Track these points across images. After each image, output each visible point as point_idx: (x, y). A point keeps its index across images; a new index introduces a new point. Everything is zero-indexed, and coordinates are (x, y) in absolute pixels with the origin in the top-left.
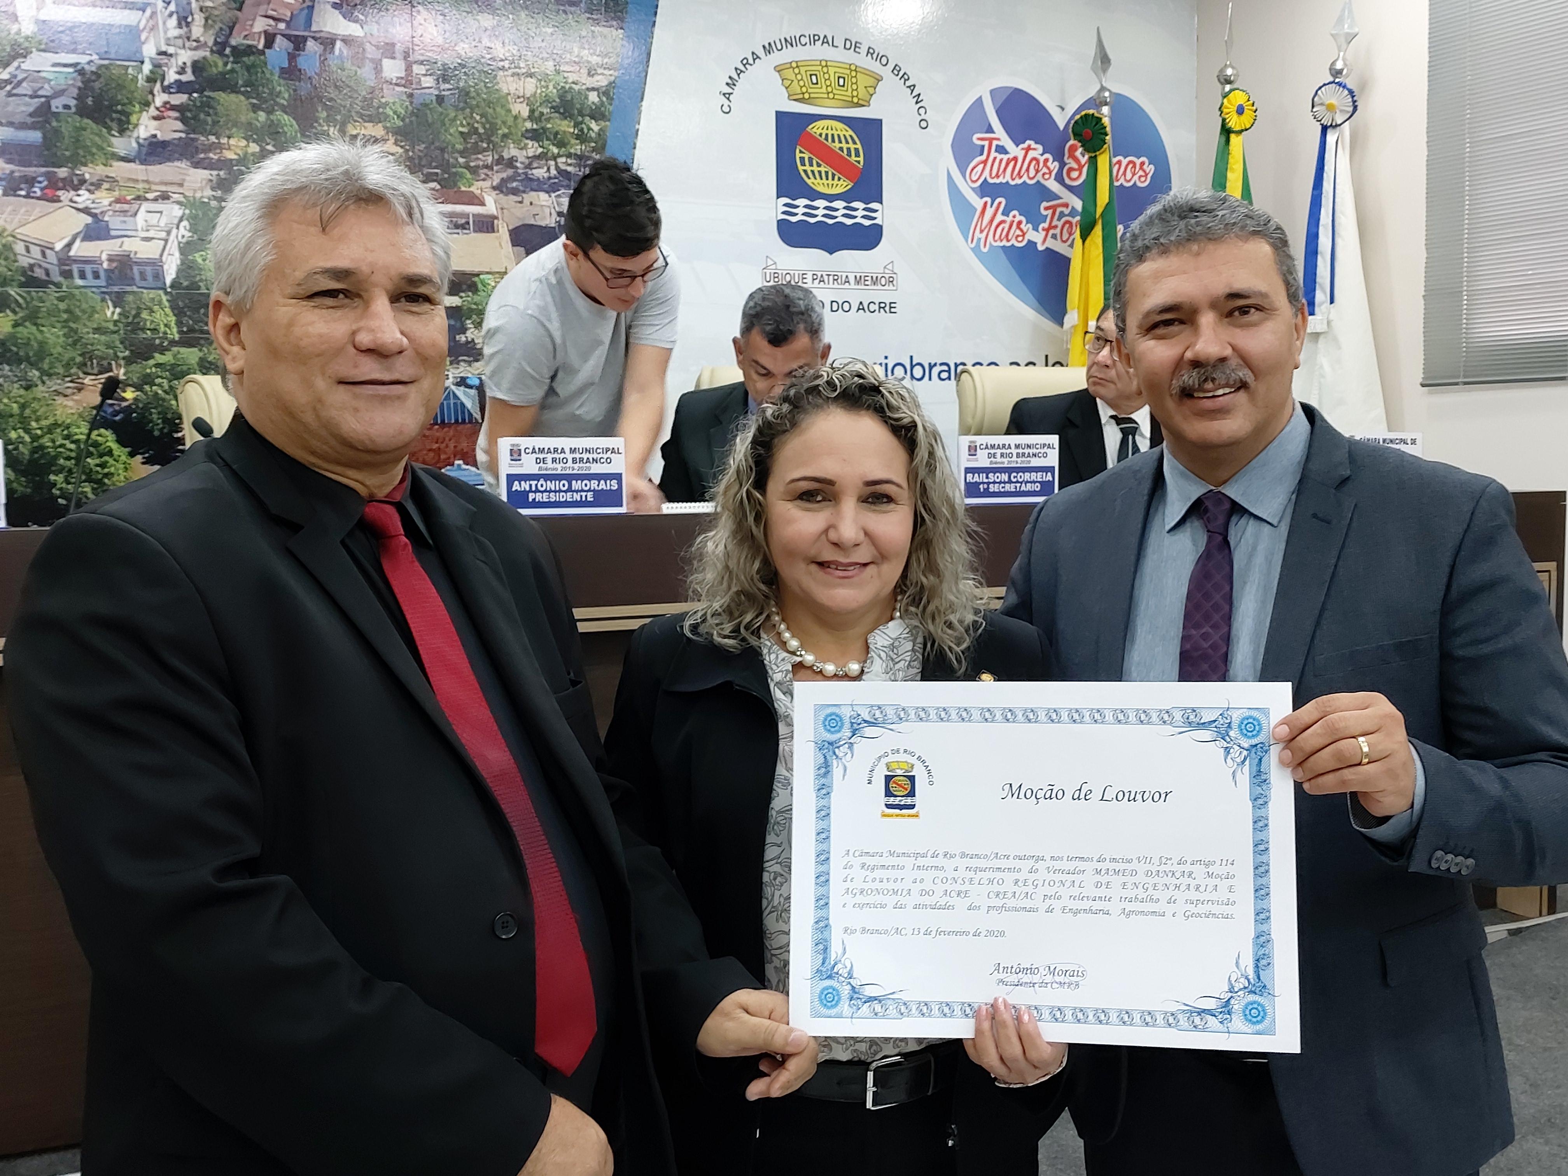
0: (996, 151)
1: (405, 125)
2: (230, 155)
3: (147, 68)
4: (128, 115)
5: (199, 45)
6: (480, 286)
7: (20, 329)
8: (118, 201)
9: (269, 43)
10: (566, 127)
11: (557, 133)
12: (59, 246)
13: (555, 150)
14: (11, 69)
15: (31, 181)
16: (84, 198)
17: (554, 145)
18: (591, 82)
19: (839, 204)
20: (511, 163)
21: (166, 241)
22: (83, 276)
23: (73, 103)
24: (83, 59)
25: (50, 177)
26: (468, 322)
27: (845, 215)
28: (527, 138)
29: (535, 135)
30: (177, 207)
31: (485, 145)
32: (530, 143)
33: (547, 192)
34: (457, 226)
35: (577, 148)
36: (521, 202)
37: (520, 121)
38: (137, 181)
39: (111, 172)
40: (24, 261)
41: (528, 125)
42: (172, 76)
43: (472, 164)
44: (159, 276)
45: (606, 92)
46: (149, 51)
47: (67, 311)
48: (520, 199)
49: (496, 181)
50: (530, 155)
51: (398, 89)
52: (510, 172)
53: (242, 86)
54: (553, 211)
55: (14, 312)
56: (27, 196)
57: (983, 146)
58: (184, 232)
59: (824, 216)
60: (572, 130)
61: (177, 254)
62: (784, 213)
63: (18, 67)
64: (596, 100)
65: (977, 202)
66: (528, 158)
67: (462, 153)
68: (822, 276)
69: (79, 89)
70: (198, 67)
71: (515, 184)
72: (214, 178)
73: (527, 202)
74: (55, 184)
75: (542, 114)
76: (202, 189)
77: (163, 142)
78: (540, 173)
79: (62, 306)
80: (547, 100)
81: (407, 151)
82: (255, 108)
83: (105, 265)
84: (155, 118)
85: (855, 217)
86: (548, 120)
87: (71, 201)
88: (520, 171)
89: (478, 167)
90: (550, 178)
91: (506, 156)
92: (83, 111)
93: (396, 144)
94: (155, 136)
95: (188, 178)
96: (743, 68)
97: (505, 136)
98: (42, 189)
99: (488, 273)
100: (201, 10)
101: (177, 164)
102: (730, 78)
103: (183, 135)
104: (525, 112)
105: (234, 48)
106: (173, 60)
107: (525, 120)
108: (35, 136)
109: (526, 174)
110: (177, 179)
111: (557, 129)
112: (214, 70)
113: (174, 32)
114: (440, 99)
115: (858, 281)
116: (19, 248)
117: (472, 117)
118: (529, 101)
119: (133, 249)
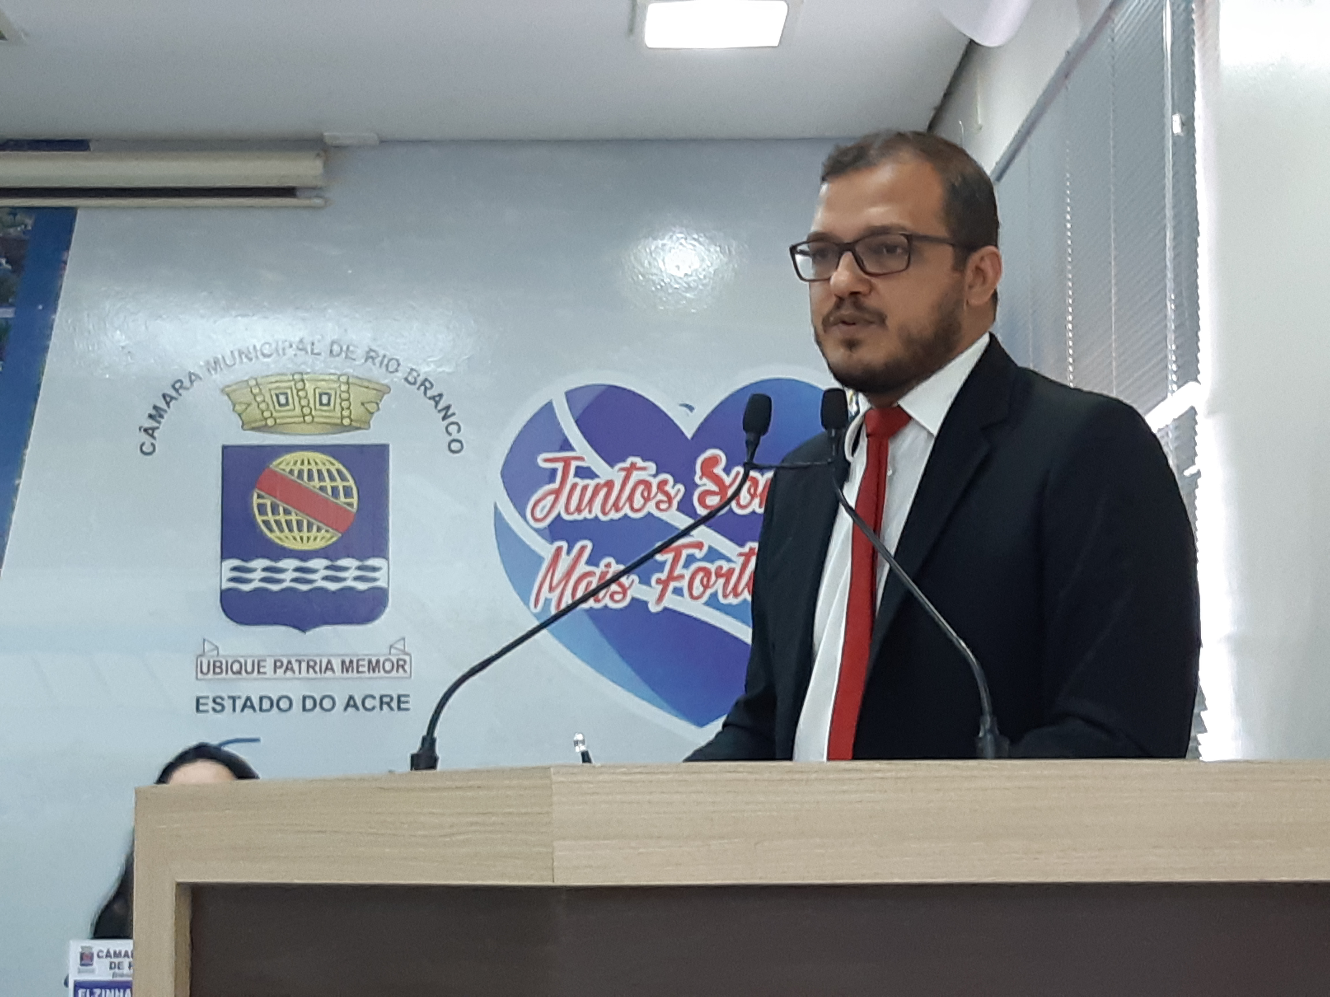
0: (577, 475)
19: (318, 563)
27: (326, 578)
57: (554, 471)
59: (295, 580)
62: (233, 580)
65: (545, 549)
68: (289, 662)
85: (344, 579)
96: (174, 394)
102: (155, 407)
115: (346, 667)
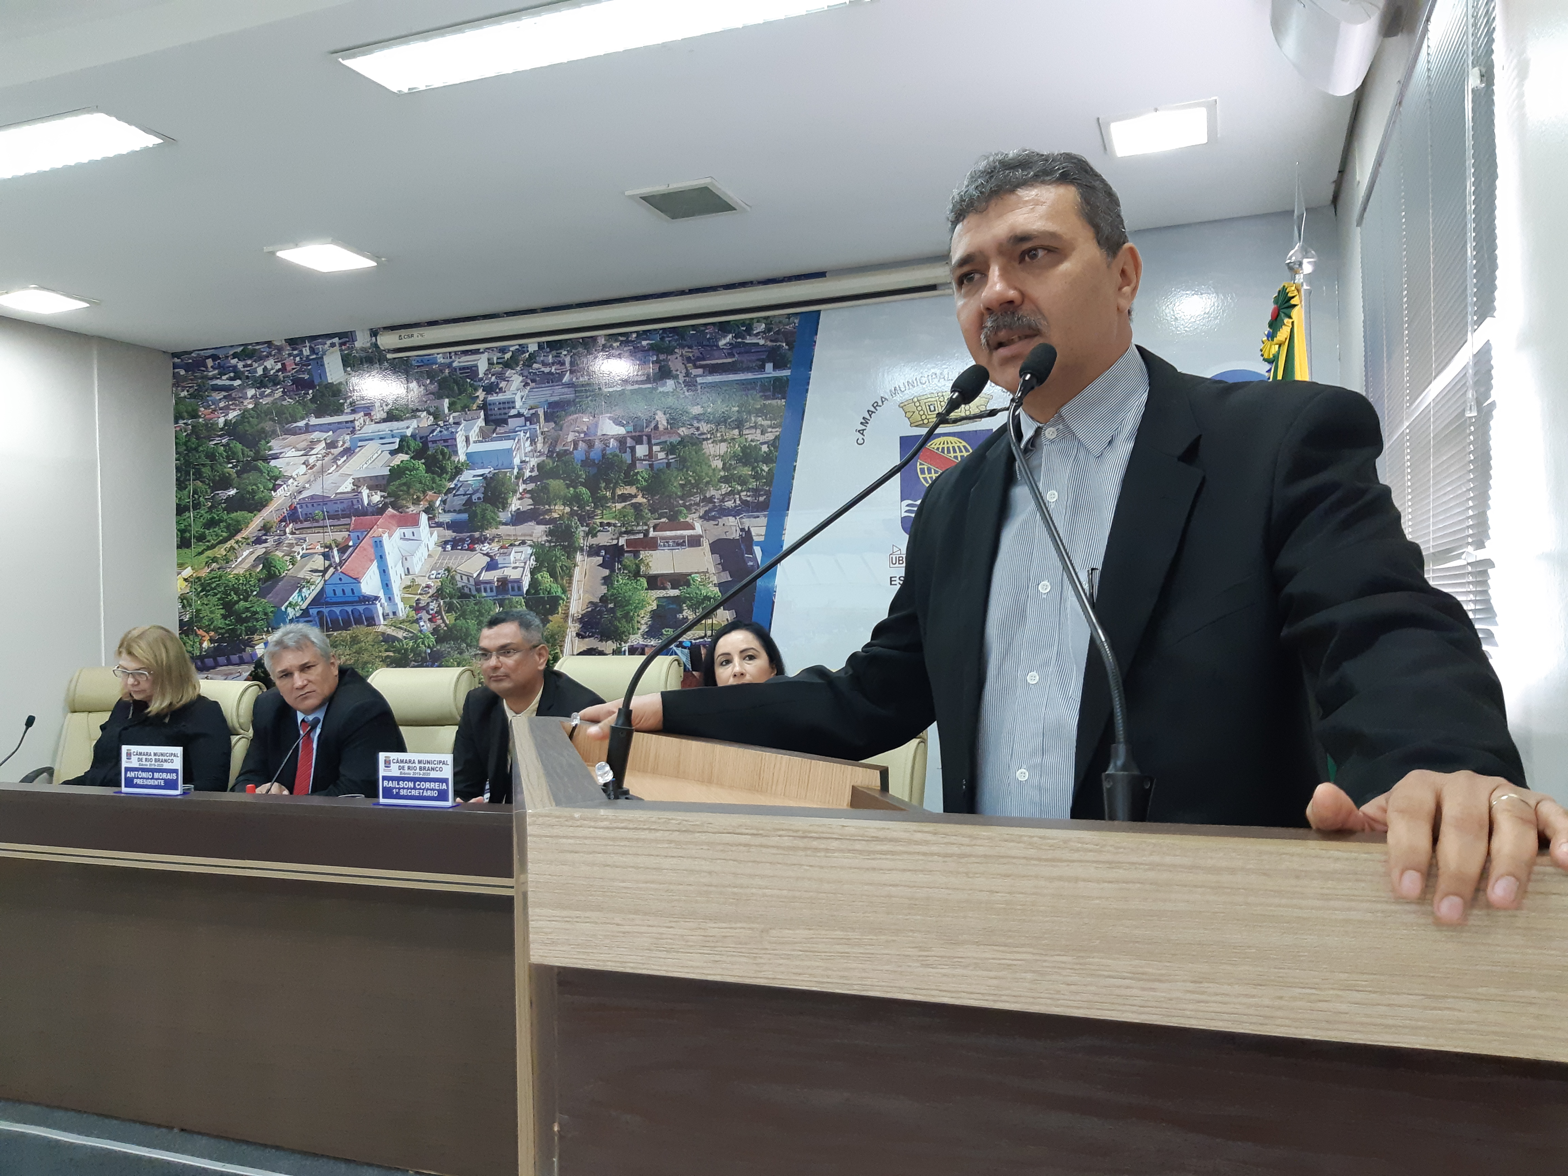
1: (649, 485)
2: (556, 515)
3: (516, 471)
4: (507, 499)
5: (541, 454)
6: (691, 582)
7: (458, 621)
8: (501, 548)
9: (575, 448)
10: (747, 471)
11: (741, 476)
12: (475, 575)
13: (740, 488)
14: (455, 482)
15: (463, 541)
16: (486, 547)
17: (738, 484)
18: (762, 439)
20: (711, 500)
21: (524, 568)
22: (485, 591)
23: (482, 496)
24: (486, 471)
25: (471, 537)
26: (684, 605)
28: (721, 482)
29: (726, 480)
30: (529, 548)
31: (695, 491)
32: (723, 485)
33: (734, 516)
34: (678, 544)
35: (753, 484)
36: (717, 525)
37: (716, 472)
38: (509, 535)
39: (498, 532)
40: (460, 585)
41: (722, 473)
42: (527, 474)
43: (687, 504)
44: (520, 588)
45: (773, 444)
46: (517, 461)
47: (478, 611)
48: (717, 523)
49: (702, 512)
50: (723, 493)
51: (644, 462)
52: (711, 505)
53: (563, 473)
54: (738, 528)
55: (456, 613)
56: (460, 550)
58: (532, 562)
60: (750, 473)
61: (529, 575)
62: (907, 511)
63: (458, 481)
64: (767, 450)
66: (722, 495)
67: (682, 498)
69: (485, 488)
70: (540, 466)
71: (713, 514)
72: (547, 530)
73: (721, 524)
74: (475, 541)
75: (731, 464)
76: (541, 537)
77: (524, 512)
78: (729, 504)
79: (476, 608)
80: (735, 456)
81: (649, 501)
82: (568, 486)
83: (496, 584)
84: (519, 499)
86: (735, 469)
87: (481, 550)
88: (717, 504)
89: (691, 505)
90: (736, 507)
91: (708, 496)
92: (486, 499)
93: (643, 497)
94: (519, 509)
95: (535, 531)
96: (873, 410)
97: (708, 483)
98: (468, 545)
99: (696, 573)
100: (542, 434)
101: (530, 523)
102: (864, 418)
103: (533, 507)
104: (719, 464)
105: (558, 454)
106: (528, 465)
107: (720, 471)
108: (465, 516)
109: (720, 506)
110: (530, 532)
111: (740, 473)
112: (548, 467)
113: (529, 449)
114: (668, 465)
116: (458, 578)
117: (688, 474)
118: (722, 457)
119: (509, 574)
